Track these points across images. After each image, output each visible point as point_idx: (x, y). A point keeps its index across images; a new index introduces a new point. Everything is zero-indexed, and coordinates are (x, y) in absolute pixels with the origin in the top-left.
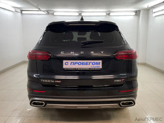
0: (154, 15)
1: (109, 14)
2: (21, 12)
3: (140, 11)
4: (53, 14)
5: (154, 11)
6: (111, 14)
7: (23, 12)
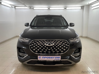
0: (92, 8)
1: (66, 8)
2: (15, 8)
3: (84, 6)
4: (33, 9)
5: (92, 6)
6: (67, 8)
7: (16, 8)
